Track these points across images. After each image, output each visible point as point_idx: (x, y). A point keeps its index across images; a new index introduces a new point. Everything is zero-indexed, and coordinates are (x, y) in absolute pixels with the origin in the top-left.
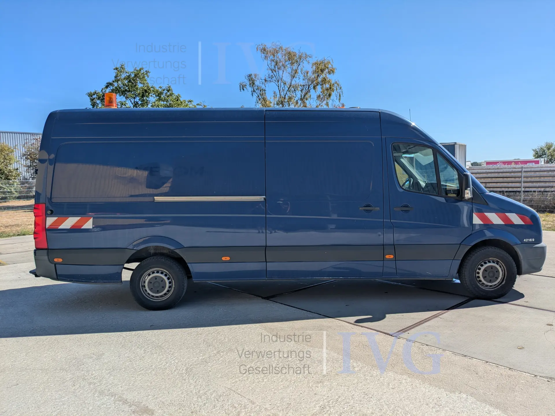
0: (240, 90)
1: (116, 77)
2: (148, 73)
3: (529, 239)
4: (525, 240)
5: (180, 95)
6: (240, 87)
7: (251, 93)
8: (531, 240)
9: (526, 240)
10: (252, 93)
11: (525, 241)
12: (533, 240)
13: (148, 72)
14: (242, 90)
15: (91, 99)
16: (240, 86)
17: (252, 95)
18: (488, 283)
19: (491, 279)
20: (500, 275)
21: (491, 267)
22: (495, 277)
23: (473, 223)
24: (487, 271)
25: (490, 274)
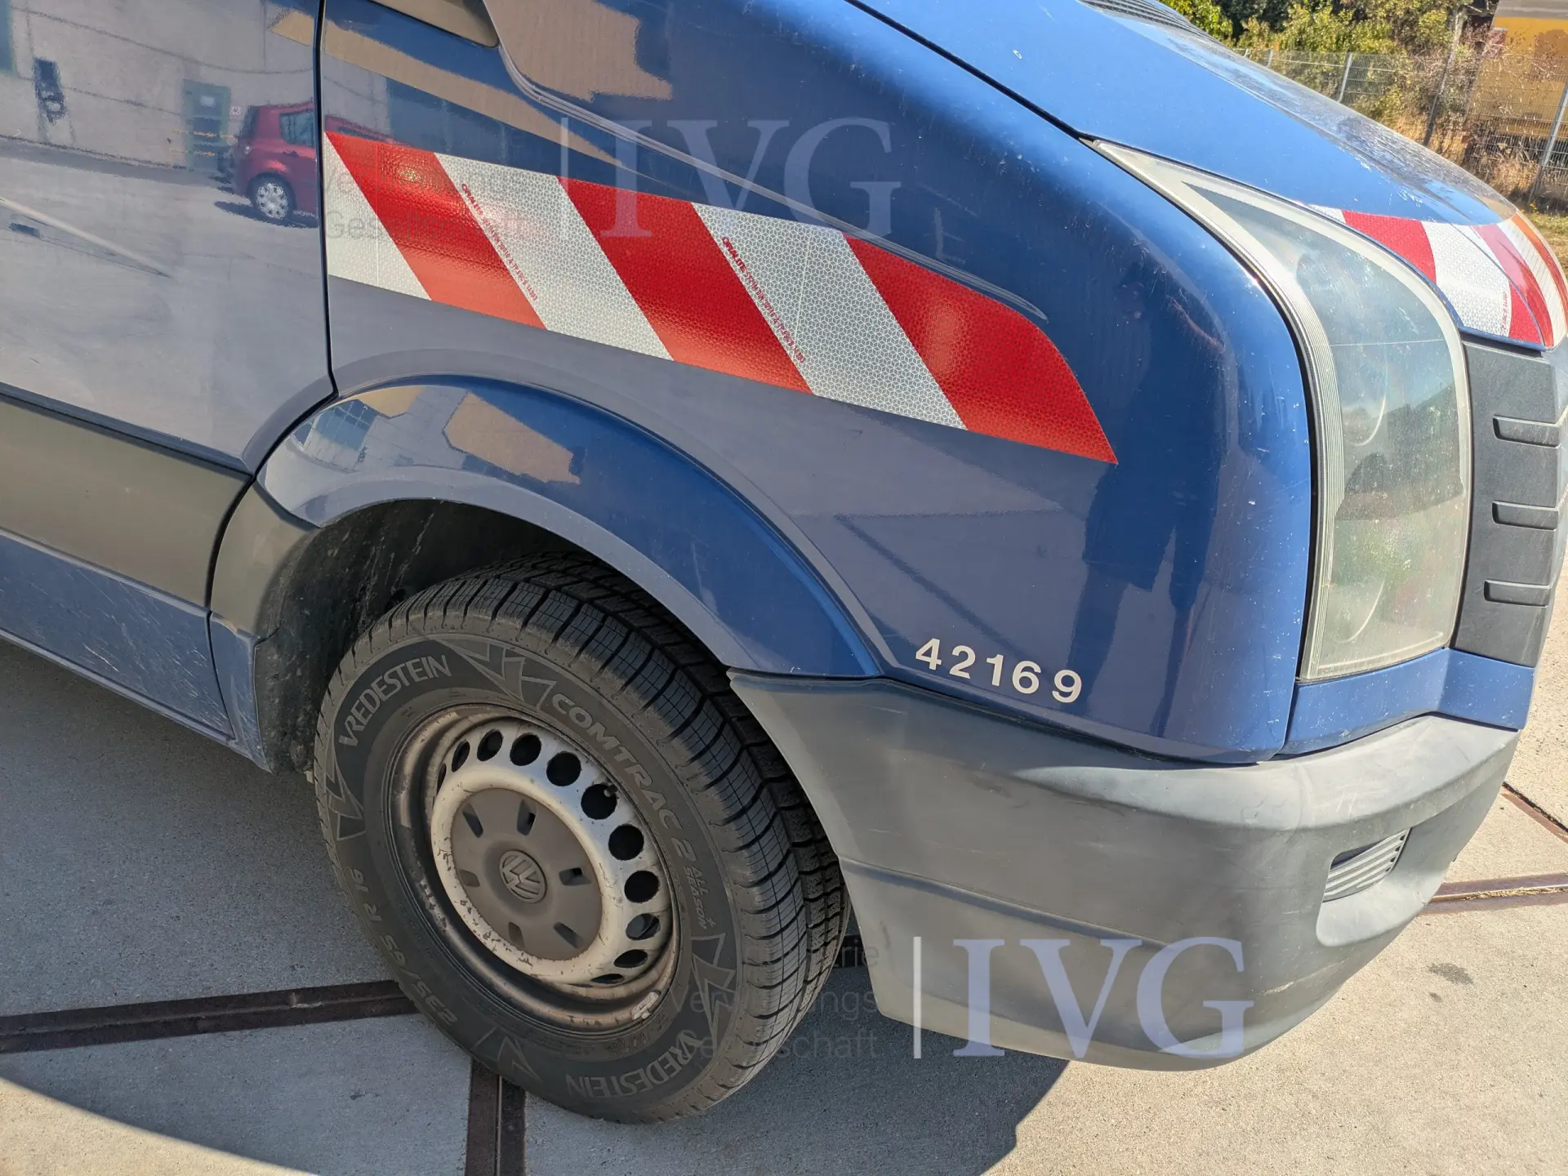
3: (997, 661)
4: (930, 654)
8: (1025, 671)
9: (949, 659)
11: (934, 662)
12: (1068, 690)
18: (494, 935)
19: (520, 921)
20: (604, 922)
21: (523, 804)
22: (553, 913)
23: (330, 272)
24: (478, 830)
25: (506, 870)
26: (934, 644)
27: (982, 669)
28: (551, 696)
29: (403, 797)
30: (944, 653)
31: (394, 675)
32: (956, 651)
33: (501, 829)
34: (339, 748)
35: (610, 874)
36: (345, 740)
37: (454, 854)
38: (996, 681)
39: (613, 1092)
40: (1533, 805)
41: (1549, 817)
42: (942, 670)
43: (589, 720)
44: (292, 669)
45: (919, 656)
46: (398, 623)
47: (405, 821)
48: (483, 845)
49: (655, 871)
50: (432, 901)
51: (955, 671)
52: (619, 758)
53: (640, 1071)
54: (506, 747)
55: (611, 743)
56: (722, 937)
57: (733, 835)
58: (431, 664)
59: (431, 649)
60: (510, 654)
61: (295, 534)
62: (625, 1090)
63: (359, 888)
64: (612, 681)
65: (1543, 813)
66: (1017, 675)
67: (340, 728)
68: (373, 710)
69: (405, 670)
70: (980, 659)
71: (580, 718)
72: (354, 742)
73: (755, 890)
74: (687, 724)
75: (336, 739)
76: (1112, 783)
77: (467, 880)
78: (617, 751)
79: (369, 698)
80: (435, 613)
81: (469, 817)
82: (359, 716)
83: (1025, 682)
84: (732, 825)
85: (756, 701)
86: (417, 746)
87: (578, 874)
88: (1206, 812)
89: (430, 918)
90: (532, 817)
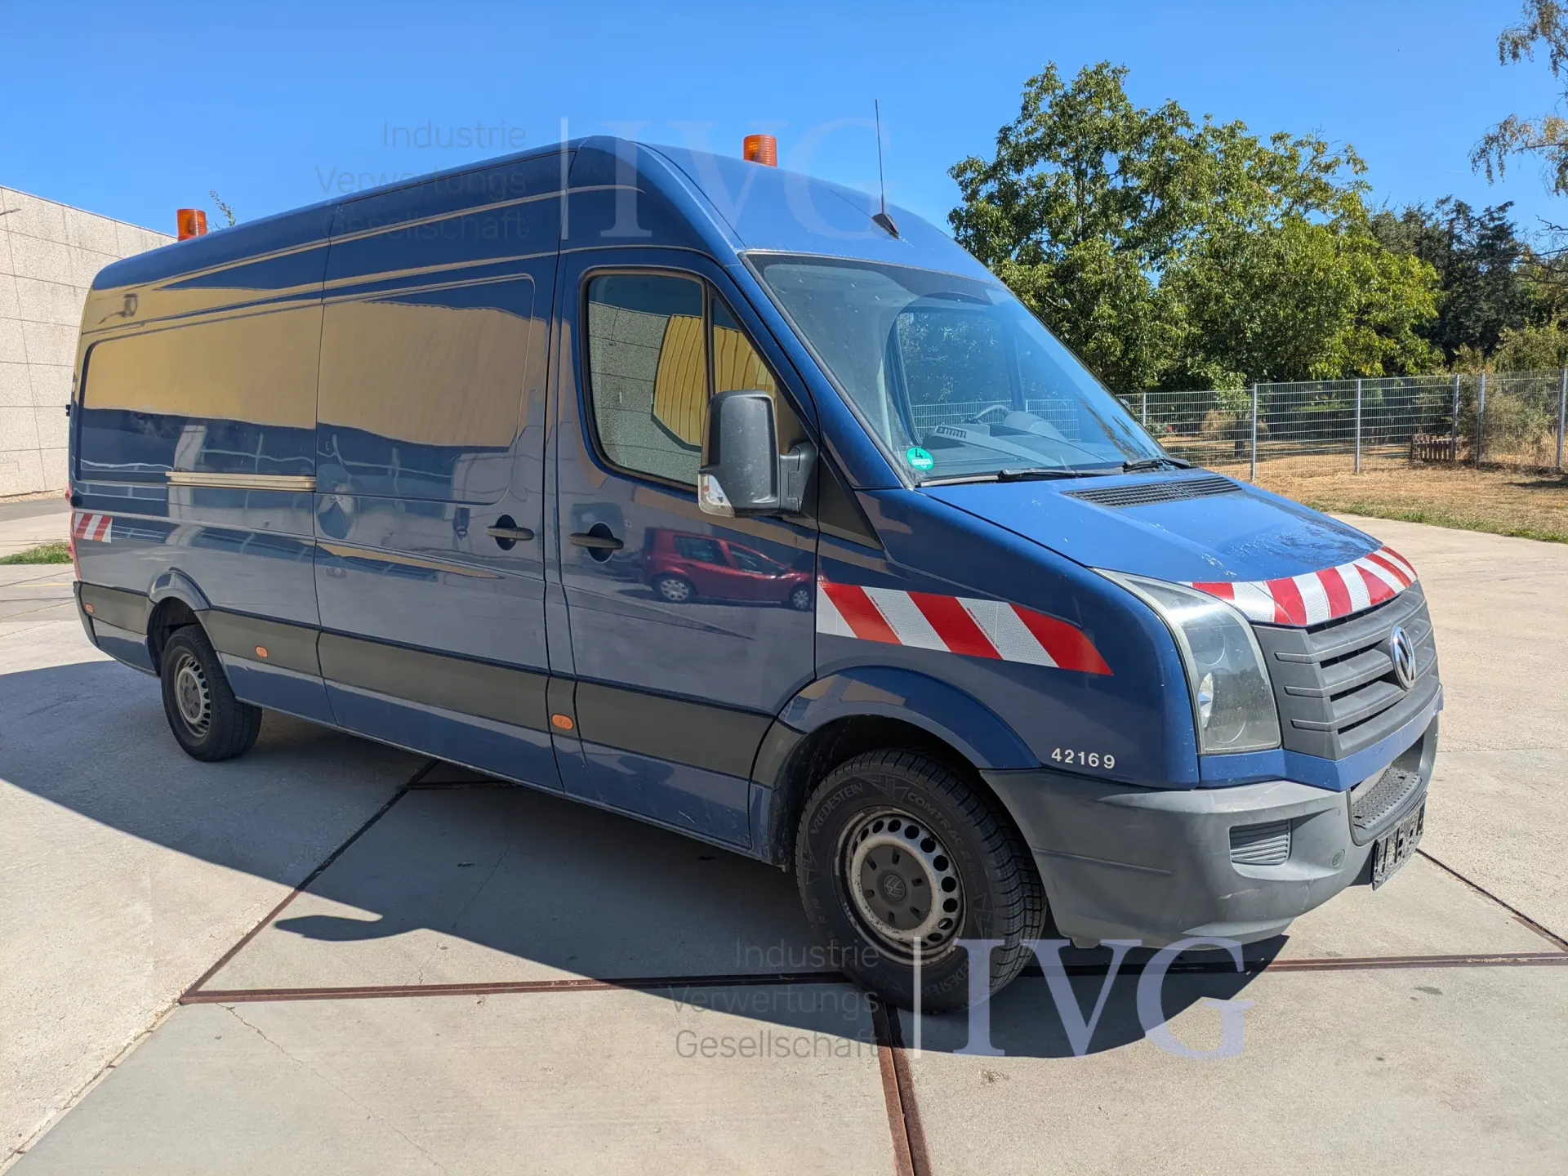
0: (1502, 58)
1: (1025, 108)
2: (1122, 75)
3: (1082, 754)
4: (1057, 755)
5: (1241, 123)
6: (1502, 49)
7: (1549, 62)
8: (1093, 757)
9: (1064, 756)
10: (1555, 63)
11: (1059, 758)
12: (1110, 763)
13: (1120, 72)
14: (1509, 59)
15: (961, 183)
16: (1502, 44)
17: (1555, 69)
18: (881, 922)
19: (894, 910)
20: (933, 903)
21: (895, 851)
22: (908, 904)
23: (817, 631)
24: (874, 866)
25: (887, 885)
26: (1058, 750)
27: (1077, 759)
28: (907, 795)
29: (837, 860)
30: (1062, 754)
31: (838, 796)
32: (1066, 753)
33: (884, 865)
34: (810, 835)
35: (934, 878)
36: (813, 831)
37: (862, 883)
38: (1083, 763)
39: (941, 991)
40: (1531, 922)
41: (1541, 928)
42: (1063, 761)
43: (924, 802)
44: (783, 808)
45: (1053, 756)
46: (839, 773)
47: (837, 874)
48: (876, 874)
49: (954, 877)
50: (850, 913)
51: (1067, 761)
52: (937, 817)
53: (953, 976)
54: (886, 826)
55: (934, 811)
56: (985, 895)
57: (986, 845)
58: (855, 788)
59: (855, 781)
60: (889, 778)
61: (798, 736)
62: (946, 988)
63: (816, 908)
64: (933, 784)
65: (1538, 925)
66: (1090, 759)
67: (811, 826)
68: (827, 814)
69: (843, 793)
70: (1076, 755)
71: (920, 802)
72: (817, 831)
73: (998, 871)
74: (965, 800)
75: (809, 831)
76: (1131, 799)
77: (868, 894)
78: (936, 814)
79: (826, 809)
80: (856, 766)
81: (870, 862)
82: (821, 818)
83: (1094, 762)
84: (986, 842)
85: (991, 780)
86: (845, 833)
87: (921, 881)
88: (1169, 808)
89: (850, 922)
90: (898, 857)
